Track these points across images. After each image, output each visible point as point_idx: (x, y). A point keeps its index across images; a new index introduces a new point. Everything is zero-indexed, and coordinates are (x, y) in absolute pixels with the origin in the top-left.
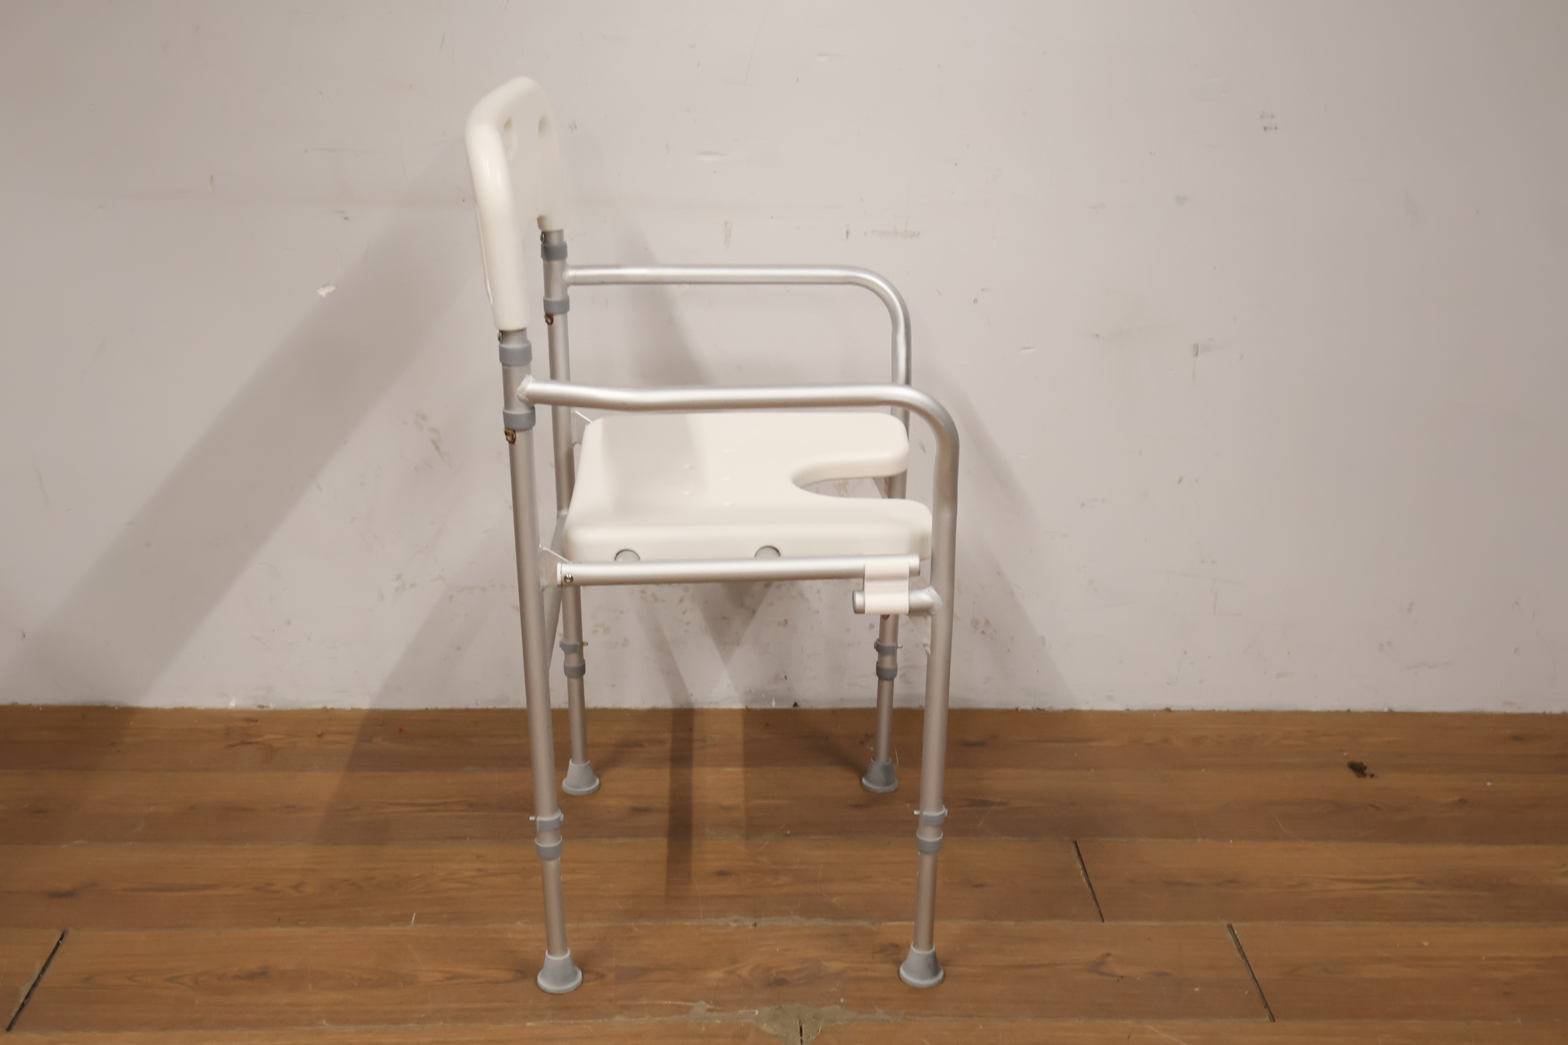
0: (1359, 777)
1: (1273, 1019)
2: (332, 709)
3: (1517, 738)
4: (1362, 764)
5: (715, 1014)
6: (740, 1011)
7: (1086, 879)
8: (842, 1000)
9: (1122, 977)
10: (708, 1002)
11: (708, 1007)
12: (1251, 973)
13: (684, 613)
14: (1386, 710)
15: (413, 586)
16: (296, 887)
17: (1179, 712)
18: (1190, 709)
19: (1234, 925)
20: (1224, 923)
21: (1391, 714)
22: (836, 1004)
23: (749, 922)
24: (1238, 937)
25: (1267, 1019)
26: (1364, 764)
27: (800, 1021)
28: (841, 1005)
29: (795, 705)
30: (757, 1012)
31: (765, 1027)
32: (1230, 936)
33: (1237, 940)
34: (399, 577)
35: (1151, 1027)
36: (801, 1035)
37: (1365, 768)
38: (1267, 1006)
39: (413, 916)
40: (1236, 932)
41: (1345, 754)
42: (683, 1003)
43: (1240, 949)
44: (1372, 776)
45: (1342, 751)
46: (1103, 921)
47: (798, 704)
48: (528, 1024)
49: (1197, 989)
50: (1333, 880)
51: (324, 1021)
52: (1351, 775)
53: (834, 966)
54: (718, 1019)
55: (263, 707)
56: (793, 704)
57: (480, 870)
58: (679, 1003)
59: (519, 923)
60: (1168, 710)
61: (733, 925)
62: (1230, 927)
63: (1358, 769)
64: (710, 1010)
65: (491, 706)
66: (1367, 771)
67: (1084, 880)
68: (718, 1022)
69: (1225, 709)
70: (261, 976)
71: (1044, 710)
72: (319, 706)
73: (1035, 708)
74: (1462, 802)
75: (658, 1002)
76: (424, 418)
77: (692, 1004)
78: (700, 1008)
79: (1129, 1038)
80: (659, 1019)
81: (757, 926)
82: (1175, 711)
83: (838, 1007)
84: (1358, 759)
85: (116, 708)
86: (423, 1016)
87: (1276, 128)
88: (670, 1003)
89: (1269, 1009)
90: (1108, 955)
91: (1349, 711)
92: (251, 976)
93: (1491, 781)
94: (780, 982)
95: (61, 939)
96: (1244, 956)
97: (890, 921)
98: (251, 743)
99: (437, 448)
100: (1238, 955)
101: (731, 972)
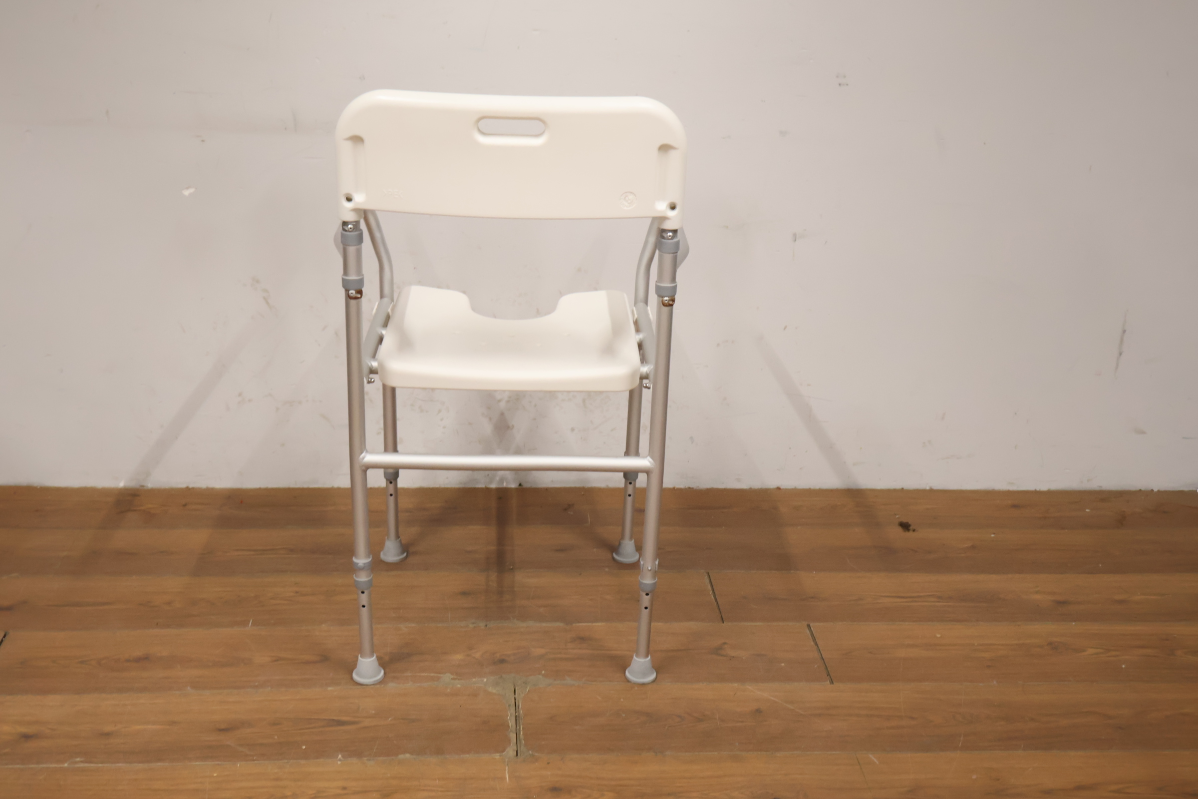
0: (905, 531)
1: (832, 682)
2: (193, 488)
3: (1015, 506)
4: (908, 523)
5: (457, 681)
6: (474, 680)
7: (714, 596)
8: (543, 672)
9: (733, 657)
10: (452, 674)
11: (452, 677)
12: (819, 654)
13: (442, 420)
14: (928, 488)
15: (250, 401)
16: (169, 603)
17: (786, 490)
18: (793, 487)
19: (811, 625)
20: (805, 623)
21: (931, 491)
22: (539, 674)
23: (482, 624)
24: (813, 632)
25: (828, 682)
26: (910, 523)
27: (514, 686)
28: (543, 675)
29: (520, 485)
30: (485, 680)
31: (490, 689)
32: (808, 632)
33: (812, 635)
34: (240, 395)
35: (750, 688)
36: (515, 694)
37: (910, 526)
38: (828, 675)
39: (250, 622)
40: (812, 629)
41: (897, 516)
42: (435, 675)
43: (814, 639)
44: (914, 530)
45: (895, 515)
46: (723, 622)
47: (522, 484)
48: (330, 689)
49: (783, 664)
50: (882, 596)
51: (189, 688)
52: (900, 529)
53: (539, 651)
54: (458, 685)
55: (143, 486)
56: (518, 484)
57: (297, 592)
58: (432, 675)
59: (323, 625)
60: (779, 488)
61: (471, 626)
62: (809, 626)
63: (905, 526)
64: (453, 679)
65: (305, 486)
66: (911, 528)
67: (712, 597)
68: (459, 686)
69: (817, 487)
70: (144, 660)
71: (692, 488)
72: (184, 486)
73: (687, 487)
74: (973, 547)
75: (418, 674)
76: (258, 282)
77: (441, 675)
78: (447, 677)
79: (735, 695)
80: (419, 684)
81: (488, 627)
82: (783, 489)
83: (540, 677)
84: (904, 520)
85: (38, 487)
86: (256, 684)
87: (847, 85)
88: (426, 674)
89: (830, 677)
90: (725, 643)
91: (903, 489)
92: (138, 660)
93: (994, 534)
94: (502, 661)
95: (4, 636)
96: (816, 644)
97: (579, 622)
98: (135, 510)
99: (267, 303)
100: (812, 643)
101: (468, 655)
